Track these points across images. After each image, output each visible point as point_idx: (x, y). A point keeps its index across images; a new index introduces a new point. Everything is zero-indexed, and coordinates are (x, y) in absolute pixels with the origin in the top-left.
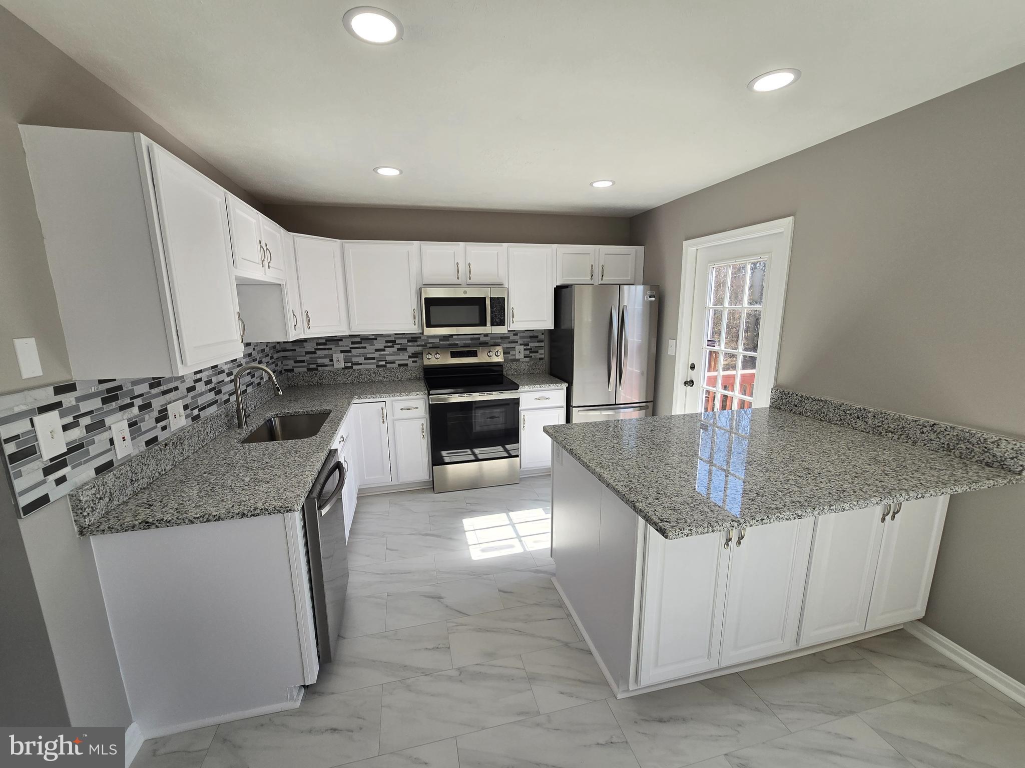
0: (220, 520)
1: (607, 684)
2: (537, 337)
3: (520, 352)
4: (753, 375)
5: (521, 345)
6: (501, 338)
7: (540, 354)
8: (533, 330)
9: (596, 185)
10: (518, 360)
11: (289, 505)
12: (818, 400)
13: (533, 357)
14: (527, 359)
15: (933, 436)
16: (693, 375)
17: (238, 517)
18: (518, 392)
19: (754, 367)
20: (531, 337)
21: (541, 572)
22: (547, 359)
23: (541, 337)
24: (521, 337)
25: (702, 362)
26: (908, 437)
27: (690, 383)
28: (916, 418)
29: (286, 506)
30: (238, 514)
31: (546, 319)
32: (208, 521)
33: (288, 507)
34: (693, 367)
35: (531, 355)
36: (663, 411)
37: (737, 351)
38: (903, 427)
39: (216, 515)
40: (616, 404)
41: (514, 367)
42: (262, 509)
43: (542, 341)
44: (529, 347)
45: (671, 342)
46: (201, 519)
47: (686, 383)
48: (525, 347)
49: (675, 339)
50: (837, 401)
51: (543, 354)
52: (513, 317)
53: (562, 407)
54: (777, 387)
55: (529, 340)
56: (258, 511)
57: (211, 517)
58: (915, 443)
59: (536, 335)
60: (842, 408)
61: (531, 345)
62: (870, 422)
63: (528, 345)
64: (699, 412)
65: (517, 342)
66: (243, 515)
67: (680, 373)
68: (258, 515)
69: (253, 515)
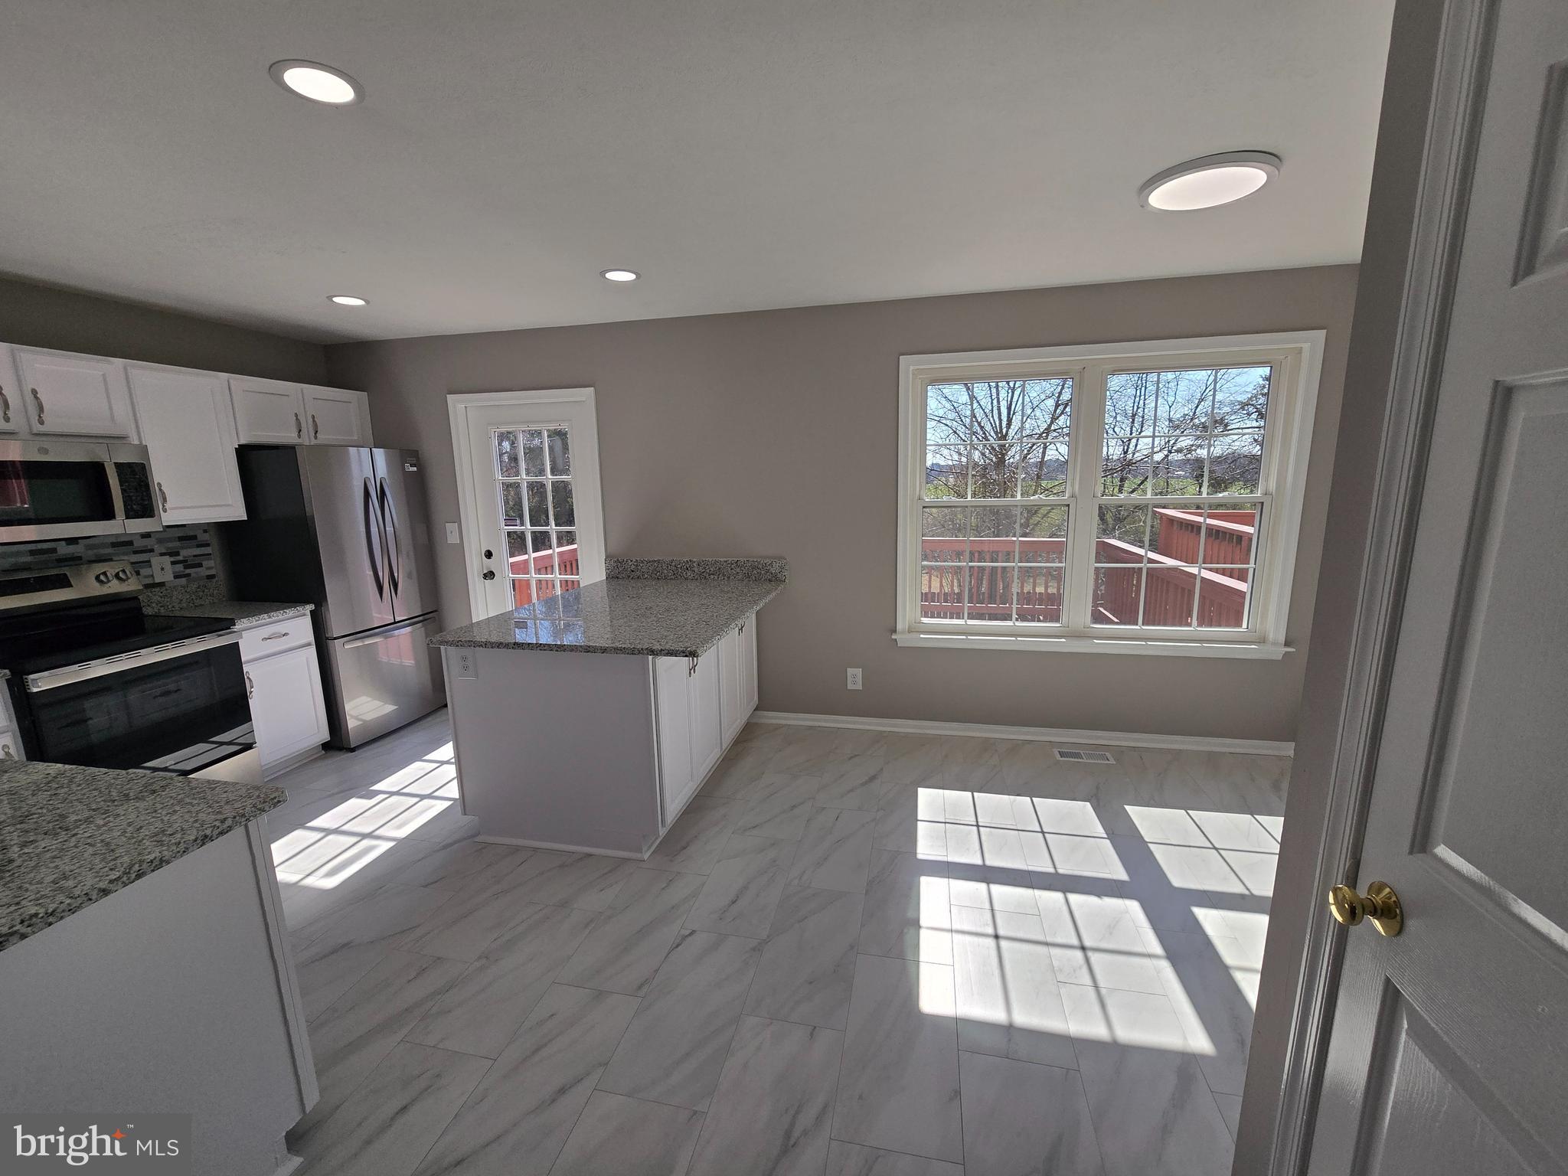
0: (164, 864)
1: (626, 860)
2: (195, 537)
3: (162, 569)
4: (575, 550)
5: (162, 554)
6: (114, 545)
7: (208, 568)
8: (184, 526)
9: (336, 300)
10: (162, 584)
11: (276, 794)
12: (652, 561)
13: (192, 575)
14: (183, 581)
15: (738, 570)
16: (491, 564)
17: (195, 847)
18: (231, 633)
19: (572, 542)
20: (181, 539)
21: (451, 845)
22: (221, 577)
23: (203, 537)
24: (160, 541)
25: (502, 547)
26: (724, 575)
27: (489, 575)
28: (725, 559)
29: (272, 797)
30: (195, 840)
31: (230, 503)
32: (139, 876)
33: (275, 798)
34: (489, 554)
35: (188, 571)
36: (454, 622)
37: (549, 527)
38: (719, 569)
39: (155, 858)
40: (395, 623)
41: (156, 598)
42: (235, 817)
43: (208, 545)
44: (180, 558)
45: (451, 527)
46: (125, 879)
47: (485, 576)
48: (172, 559)
49: (458, 520)
50: (668, 559)
51: (212, 568)
52: (165, 500)
53: (309, 644)
54: (608, 557)
55: (178, 544)
56: (229, 822)
57: (145, 866)
58: (729, 578)
59: (192, 534)
60: (673, 564)
61: (185, 553)
62: (696, 570)
63: (177, 554)
64: (511, 609)
65: (152, 551)
66: (205, 839)
67: (475, 564)
68: (230, 830)
69: (222, 833)
